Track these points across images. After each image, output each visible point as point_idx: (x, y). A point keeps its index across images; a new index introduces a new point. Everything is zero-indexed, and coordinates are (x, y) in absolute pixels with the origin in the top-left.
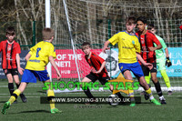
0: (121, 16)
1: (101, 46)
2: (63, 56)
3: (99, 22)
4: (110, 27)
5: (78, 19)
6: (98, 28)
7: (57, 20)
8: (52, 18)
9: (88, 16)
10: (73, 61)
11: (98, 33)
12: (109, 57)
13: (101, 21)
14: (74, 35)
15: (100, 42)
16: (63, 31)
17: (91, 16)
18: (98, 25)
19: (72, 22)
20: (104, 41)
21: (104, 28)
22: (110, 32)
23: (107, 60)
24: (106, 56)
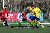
0: (24, 4)
1: (18, 12)
3: (18, 6)
5: (12, 5)
9: (15, 4)
10: (10, 16)
12: (21, 15)
13: (18, 5)
14: (11, 9)
15: (18, 11)
16: (8, 8)
19: (10, 6)
20: (19, 11)
21: (19, 7)
22: (21, 8)
23: (20, 16)
24: (20, 15)
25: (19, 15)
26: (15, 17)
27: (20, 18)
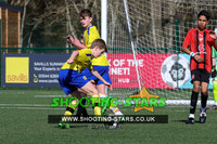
0: (191, 15)
1: (166, 50)
2: (122, 62)
3: (165, 22)
4: (177, 29)
5: (140, 18)
6: (163, 29)
7: (114, 18)
8: (109, 16)
9: (152, 14)
10: (133, 68)
11: (164, 35)
14: (135, 37)
15: (165, 45)
16: (122, 32)
17: (155, 15)
18: (163, 25)
19: (133, 22)
20: (170, 44)
21: (170, 29)
22: (178, 34)
24: (173, 63)
26: (151, 73)
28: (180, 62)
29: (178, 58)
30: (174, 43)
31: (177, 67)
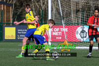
0: (90, 8)
1: (78, 24)
2: (58, 29)
4: (83, 14)
5: (66, 9)
6: (77, 14)
7: (54, 9)
8: (52, 8)
9: (72, 7)
11: (77, 17)
12: (83, 30)
13: (79, 11)
14: (64, 18)
15: (78, 22)
16: (58, 16)
17: (73, 8)
18: (77, 12)
19: (63, 11)
21: (80, 14)
22: (83, 16)
23: (81, 32)
24: (81, 30)
25: (79, 29)
26: (71, 34)
27: (82, 36)
28: (84, 29)
29: (84, 28)
30: (82, 21)
31: (83, 31)
